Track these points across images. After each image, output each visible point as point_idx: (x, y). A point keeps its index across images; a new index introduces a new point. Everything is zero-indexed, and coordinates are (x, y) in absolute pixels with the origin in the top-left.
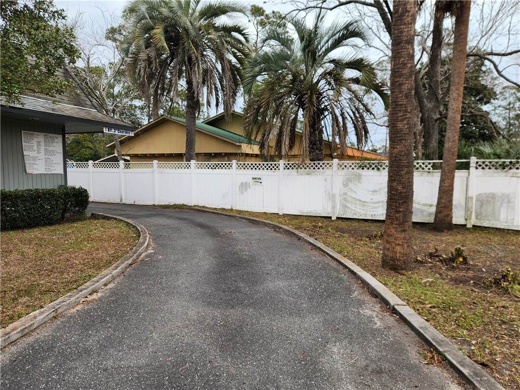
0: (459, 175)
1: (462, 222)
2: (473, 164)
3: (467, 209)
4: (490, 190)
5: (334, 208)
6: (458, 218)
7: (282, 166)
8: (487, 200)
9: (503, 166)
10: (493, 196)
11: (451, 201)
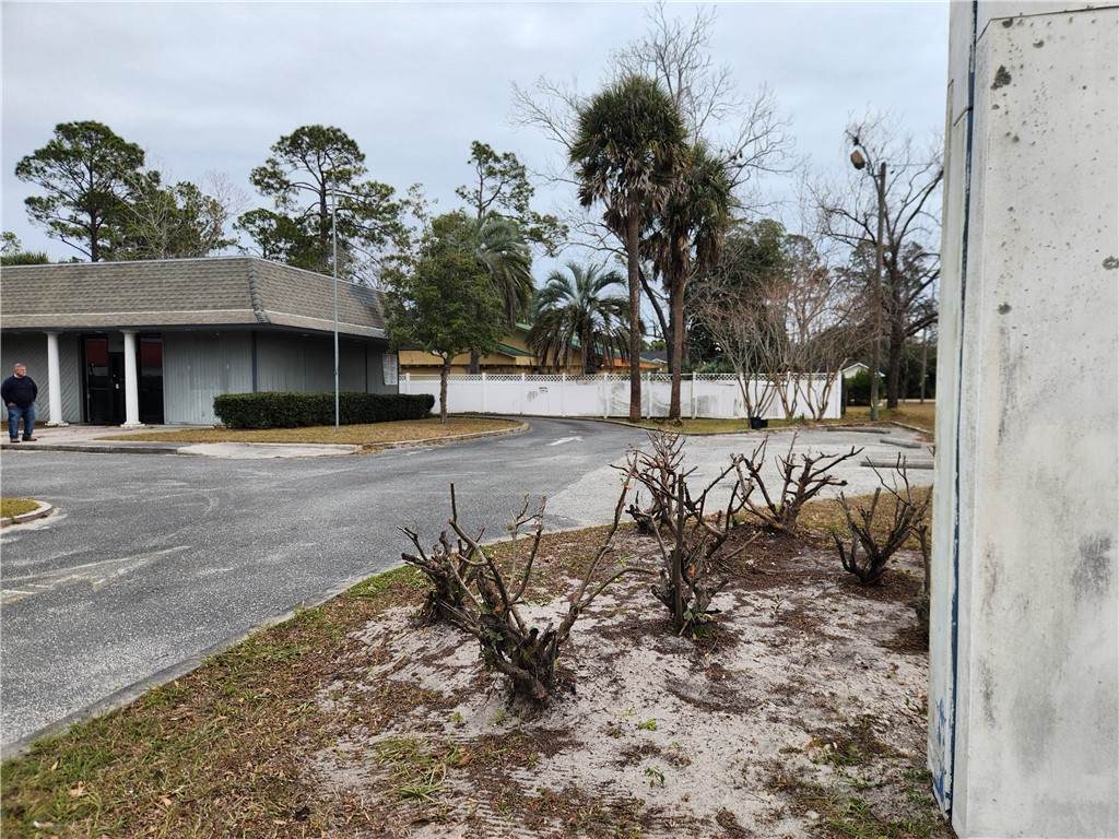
0: (684, 385)
1: (689, 415)
2: (694, 377)
3: (693, 407)
4: (703, 394)
5: (605, 409)
6: (685, 412)
7: (564, 378)
8: (703, 400)
9: (712, 378)
10: (707, 397)
11: (679, 400)
